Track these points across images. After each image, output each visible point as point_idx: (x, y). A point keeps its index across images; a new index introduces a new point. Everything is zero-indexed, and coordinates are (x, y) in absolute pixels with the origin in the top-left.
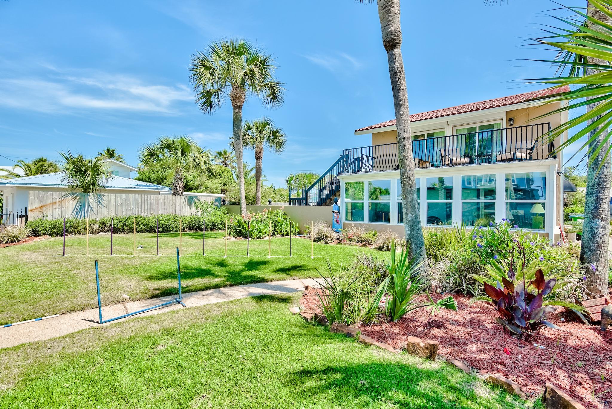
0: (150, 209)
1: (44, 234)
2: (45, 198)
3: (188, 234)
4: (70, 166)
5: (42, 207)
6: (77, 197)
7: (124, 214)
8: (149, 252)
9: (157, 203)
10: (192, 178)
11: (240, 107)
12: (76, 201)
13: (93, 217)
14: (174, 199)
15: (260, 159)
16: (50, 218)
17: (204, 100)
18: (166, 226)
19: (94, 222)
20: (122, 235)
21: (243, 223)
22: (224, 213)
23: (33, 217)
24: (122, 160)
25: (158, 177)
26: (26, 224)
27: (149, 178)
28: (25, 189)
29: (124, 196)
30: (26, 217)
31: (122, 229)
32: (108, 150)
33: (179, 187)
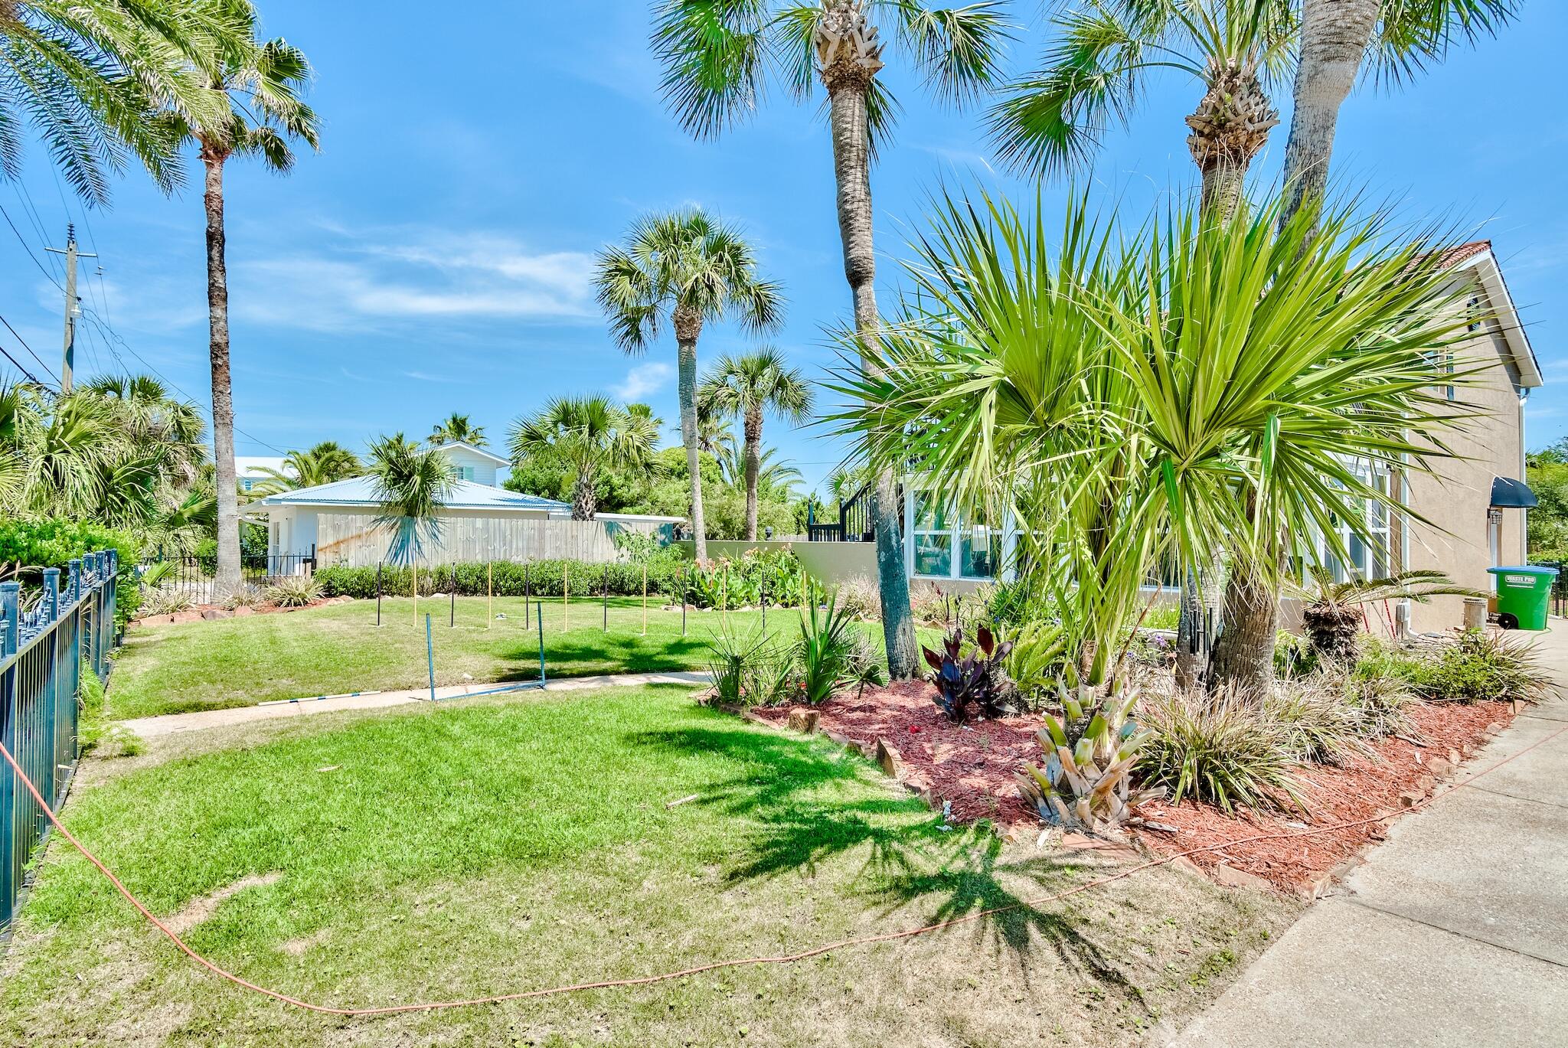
0: (528, 549)
1: (342, 593)
2: (343, 527)
3: (597, 600)
4: (384, 466)
5: (338, 543)
6: (395, 524)
7: (479, 558)
8: (514, 625)
9: (542, 537)
10: (622, 481)
11: (691, 342)
12: (394, 531)
13: (422, 564)
14: (574, 527)
15: (754, 438)
16: (352, 563)
17: (626, 328)
18: (556, 582)
19: (425, 573)
20: (474, 598)
21: (698, 577)
22: (676, 559)
23: (324, 561)
24: (483, 440)
25: (551, 480)
26: (312, 573)
27: (533, 483)
28: (310, 512)
29: (479, 522)
30: (313, 561)
31: (476, 589)
32: (454, 420)
33: (586, 503)
